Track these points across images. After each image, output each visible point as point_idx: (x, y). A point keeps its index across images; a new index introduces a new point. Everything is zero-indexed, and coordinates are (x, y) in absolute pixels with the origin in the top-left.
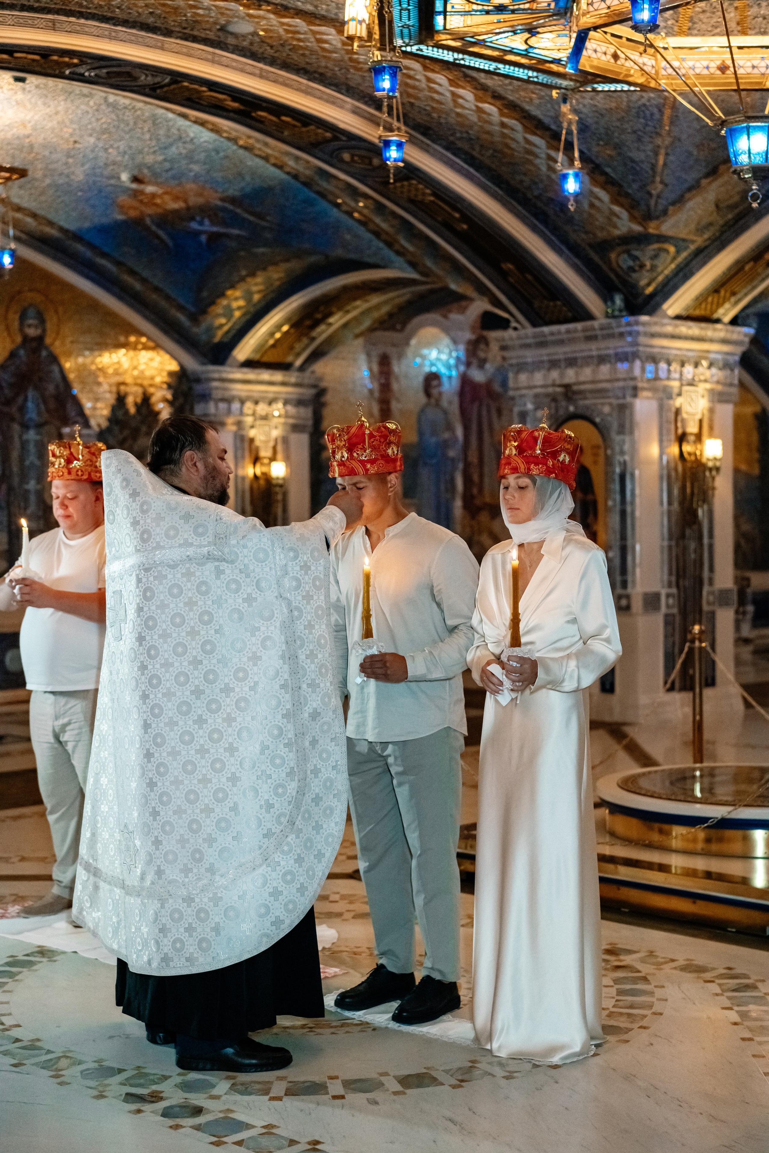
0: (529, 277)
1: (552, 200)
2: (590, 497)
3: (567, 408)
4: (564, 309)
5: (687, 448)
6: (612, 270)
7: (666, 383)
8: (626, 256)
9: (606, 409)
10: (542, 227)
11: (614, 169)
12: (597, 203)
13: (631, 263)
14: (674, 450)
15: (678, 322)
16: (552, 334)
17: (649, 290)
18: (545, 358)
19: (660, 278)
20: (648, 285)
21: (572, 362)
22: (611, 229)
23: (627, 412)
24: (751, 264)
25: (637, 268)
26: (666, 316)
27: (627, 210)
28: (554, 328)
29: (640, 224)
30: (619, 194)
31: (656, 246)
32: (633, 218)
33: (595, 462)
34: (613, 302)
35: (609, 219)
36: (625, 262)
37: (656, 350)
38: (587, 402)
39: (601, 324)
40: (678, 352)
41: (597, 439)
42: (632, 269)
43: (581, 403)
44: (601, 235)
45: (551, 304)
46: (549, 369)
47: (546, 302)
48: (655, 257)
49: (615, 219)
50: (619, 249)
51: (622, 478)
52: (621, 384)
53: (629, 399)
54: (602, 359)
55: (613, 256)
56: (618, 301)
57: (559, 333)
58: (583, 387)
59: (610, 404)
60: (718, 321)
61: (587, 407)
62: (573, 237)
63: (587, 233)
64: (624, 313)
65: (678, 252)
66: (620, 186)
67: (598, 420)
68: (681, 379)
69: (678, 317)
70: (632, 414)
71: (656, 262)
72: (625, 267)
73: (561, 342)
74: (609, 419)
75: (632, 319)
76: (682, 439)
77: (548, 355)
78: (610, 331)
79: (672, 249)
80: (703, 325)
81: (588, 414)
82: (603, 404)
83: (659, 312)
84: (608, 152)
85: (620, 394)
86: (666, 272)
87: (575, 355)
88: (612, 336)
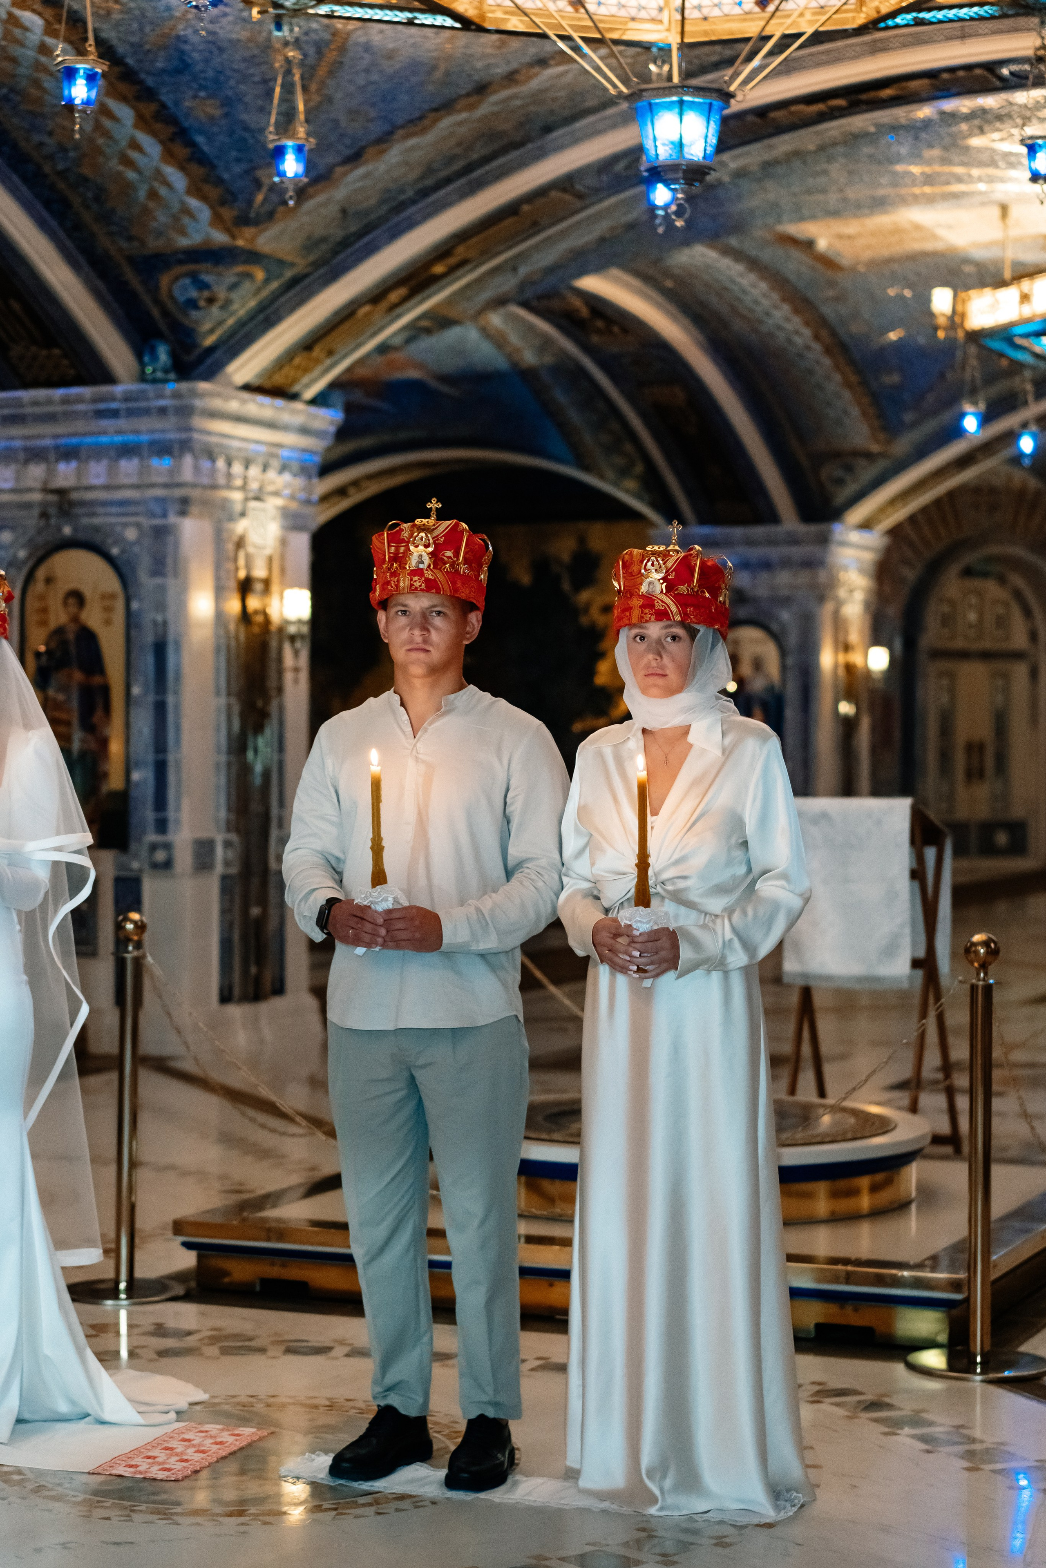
0: (16, 306)
1: (85, 180)
2: (97, 680)
3: (59, 529)
4: (65, 362)
5: (253, 603)
6: (157, 302)
7: (225, 493)
8: (187, 281)
9: (131, 534)
10: (54, 223)
11: (210, 138)
12: (163, 191)
13: (194, 294)
14: (234, 606)
15: (246, 395)
16: (35, 403)
17: (209, 341)
18: (18, 443)
19: (230, 322)
20: (212, 331)
21: (69, 453)
22: (173, 234)
23: (170, 539)
24: (367, 308)
25: (202, 303)
26: (229, 384)
27: (212, 207)
28: (41, 393)
29: (228, 231)
30: (205, 180)
31: (240, 269)
32: (217, 220)
33: (108, 622)
34: (155, 357)
35: (176, 219)
36: (184, 290)
37: (214, 440)
38: (96, 521)
39: (125, 392)
40: (243, 445)
41: (111, 582)
42: (192, 304)
43: (86, 521)
44: (154, 244)
45: (44, 352)
46: (26, 462)
47: (34, 348)
48: (233, 287)
49: (186, 220)
50: (178, 270)
51: (160, 649)
52: (159, 492)
53: (173, 519)
54: (127, 451)
55: (165, 280)
56: (163, 354)
57: (49, 402)
58: (89, 496)
59: (138, 526)
60: (294, 397)
61: (97, 529)
62: (104, 242)
63: (130, 239)
64: (172, 376)
65: (267, 281)
66: (213, 167)
67: (115, 551)
68: (244, 488)
69: (247, 388)
70: (177, 544)
71: (235, 296)
72: (181, 299)
73: (51, 418)
74: (136, 549)
75: (184, 386)
76: (245, 587)
77: (25, 438)
78: (143, 404)
79: (260, 275)
80: (279, 402)
81: (97, 539)
82: (125, 525)
83: (220, 377)
84: (209, 110)
85: (158, 511)
86: (242, 312)
87: (74, 441)
88: (147, 412)
